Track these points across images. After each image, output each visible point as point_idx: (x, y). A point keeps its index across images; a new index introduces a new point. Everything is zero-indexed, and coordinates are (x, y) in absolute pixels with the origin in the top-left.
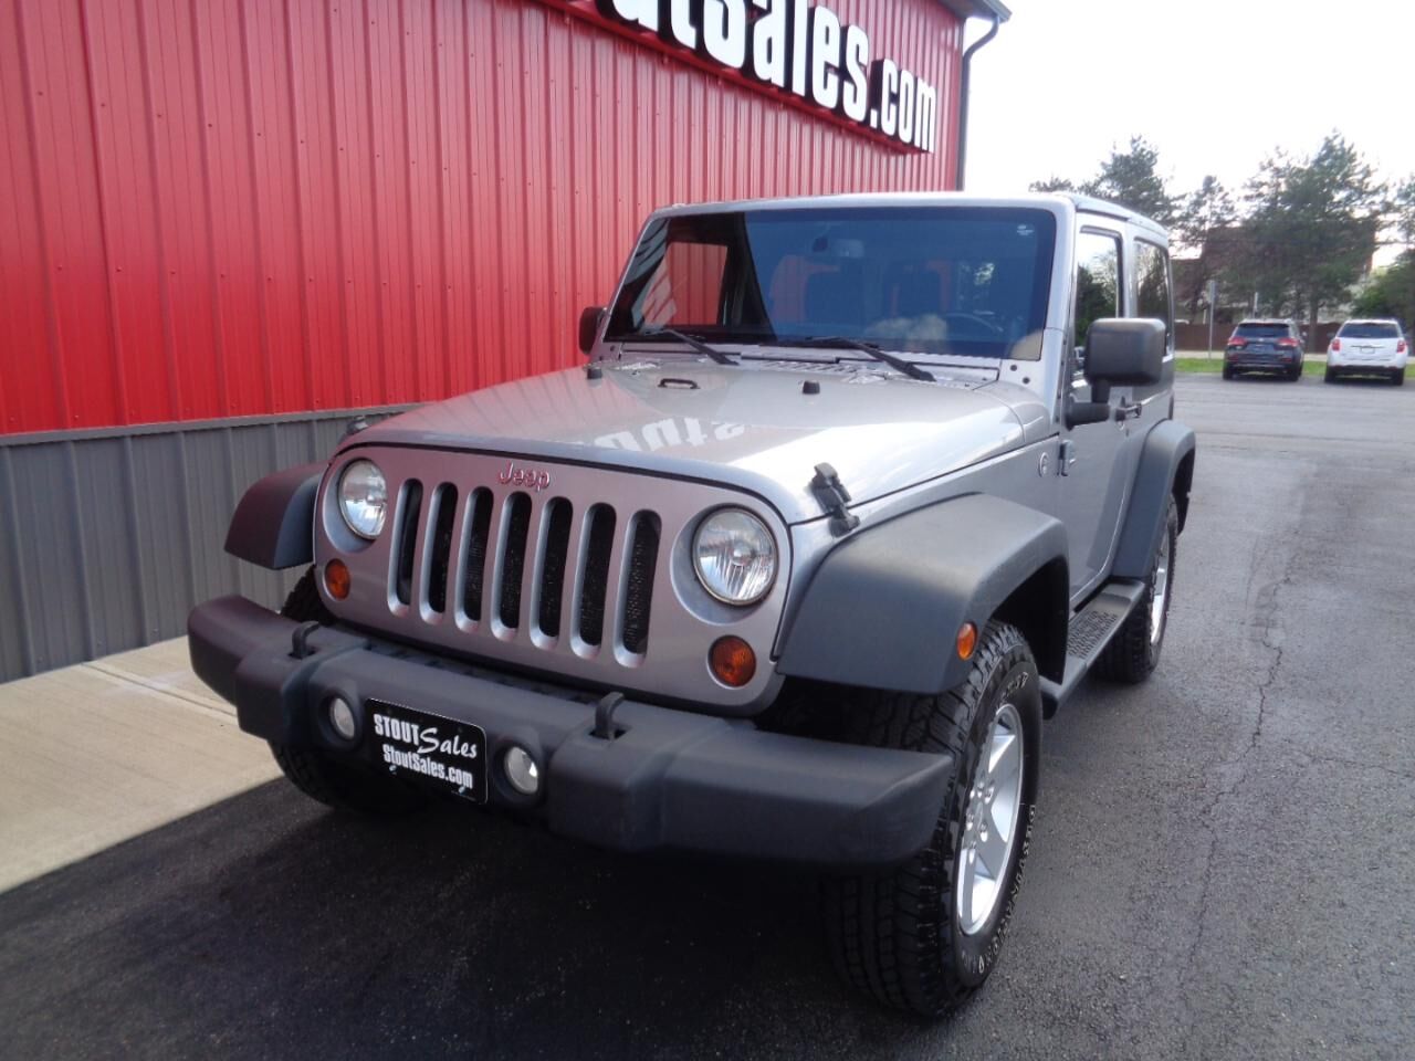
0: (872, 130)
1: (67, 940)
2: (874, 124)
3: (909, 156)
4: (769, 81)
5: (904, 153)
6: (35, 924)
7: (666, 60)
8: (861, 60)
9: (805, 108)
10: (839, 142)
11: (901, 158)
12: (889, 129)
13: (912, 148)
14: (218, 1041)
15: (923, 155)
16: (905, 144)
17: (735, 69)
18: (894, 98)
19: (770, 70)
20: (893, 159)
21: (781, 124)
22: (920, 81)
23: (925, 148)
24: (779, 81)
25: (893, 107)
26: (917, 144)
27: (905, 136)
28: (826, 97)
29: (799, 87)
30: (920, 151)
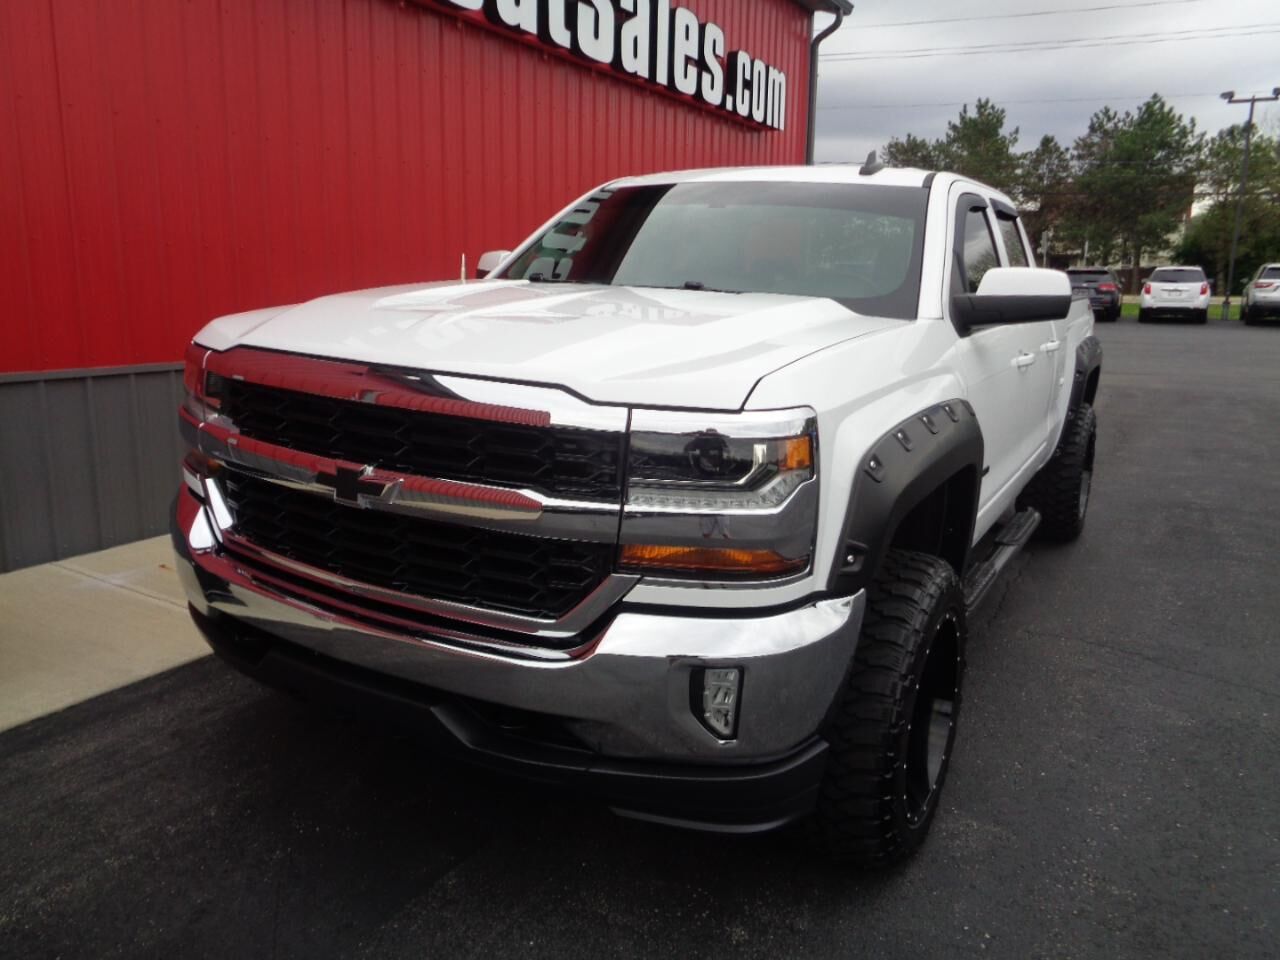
0: (729, 112)
1: (54, 765)
2: (729, 106)
3: (763, 134)
4: (636, 73)
5: (759, 131)
6: (29, 753)
7: (546, 57)
8: (717, 52)
9: (670, 94)
10: (699, 122)
11: (756, 135)
12: (743, 110)
13: (763, 126)
14: (173, 831)
15: (776, 133)
16: (758, 123)
17: (606, 64)
18: (748, 85)
19: (636, 65)
20: (748, 136)
21: (648, 109)
22: (771, 69)
23: (776, 126)
24: (644, 73)
25: (747, 93)
26: (769, 122)
27: (758, 116)
28: (686, 85)
29: (662, 78)
30: (772, 128)
